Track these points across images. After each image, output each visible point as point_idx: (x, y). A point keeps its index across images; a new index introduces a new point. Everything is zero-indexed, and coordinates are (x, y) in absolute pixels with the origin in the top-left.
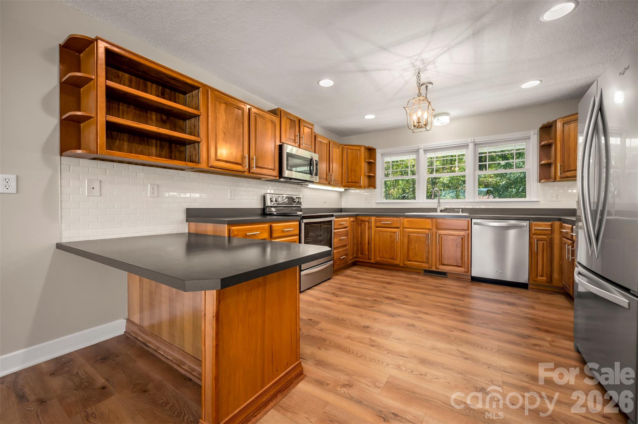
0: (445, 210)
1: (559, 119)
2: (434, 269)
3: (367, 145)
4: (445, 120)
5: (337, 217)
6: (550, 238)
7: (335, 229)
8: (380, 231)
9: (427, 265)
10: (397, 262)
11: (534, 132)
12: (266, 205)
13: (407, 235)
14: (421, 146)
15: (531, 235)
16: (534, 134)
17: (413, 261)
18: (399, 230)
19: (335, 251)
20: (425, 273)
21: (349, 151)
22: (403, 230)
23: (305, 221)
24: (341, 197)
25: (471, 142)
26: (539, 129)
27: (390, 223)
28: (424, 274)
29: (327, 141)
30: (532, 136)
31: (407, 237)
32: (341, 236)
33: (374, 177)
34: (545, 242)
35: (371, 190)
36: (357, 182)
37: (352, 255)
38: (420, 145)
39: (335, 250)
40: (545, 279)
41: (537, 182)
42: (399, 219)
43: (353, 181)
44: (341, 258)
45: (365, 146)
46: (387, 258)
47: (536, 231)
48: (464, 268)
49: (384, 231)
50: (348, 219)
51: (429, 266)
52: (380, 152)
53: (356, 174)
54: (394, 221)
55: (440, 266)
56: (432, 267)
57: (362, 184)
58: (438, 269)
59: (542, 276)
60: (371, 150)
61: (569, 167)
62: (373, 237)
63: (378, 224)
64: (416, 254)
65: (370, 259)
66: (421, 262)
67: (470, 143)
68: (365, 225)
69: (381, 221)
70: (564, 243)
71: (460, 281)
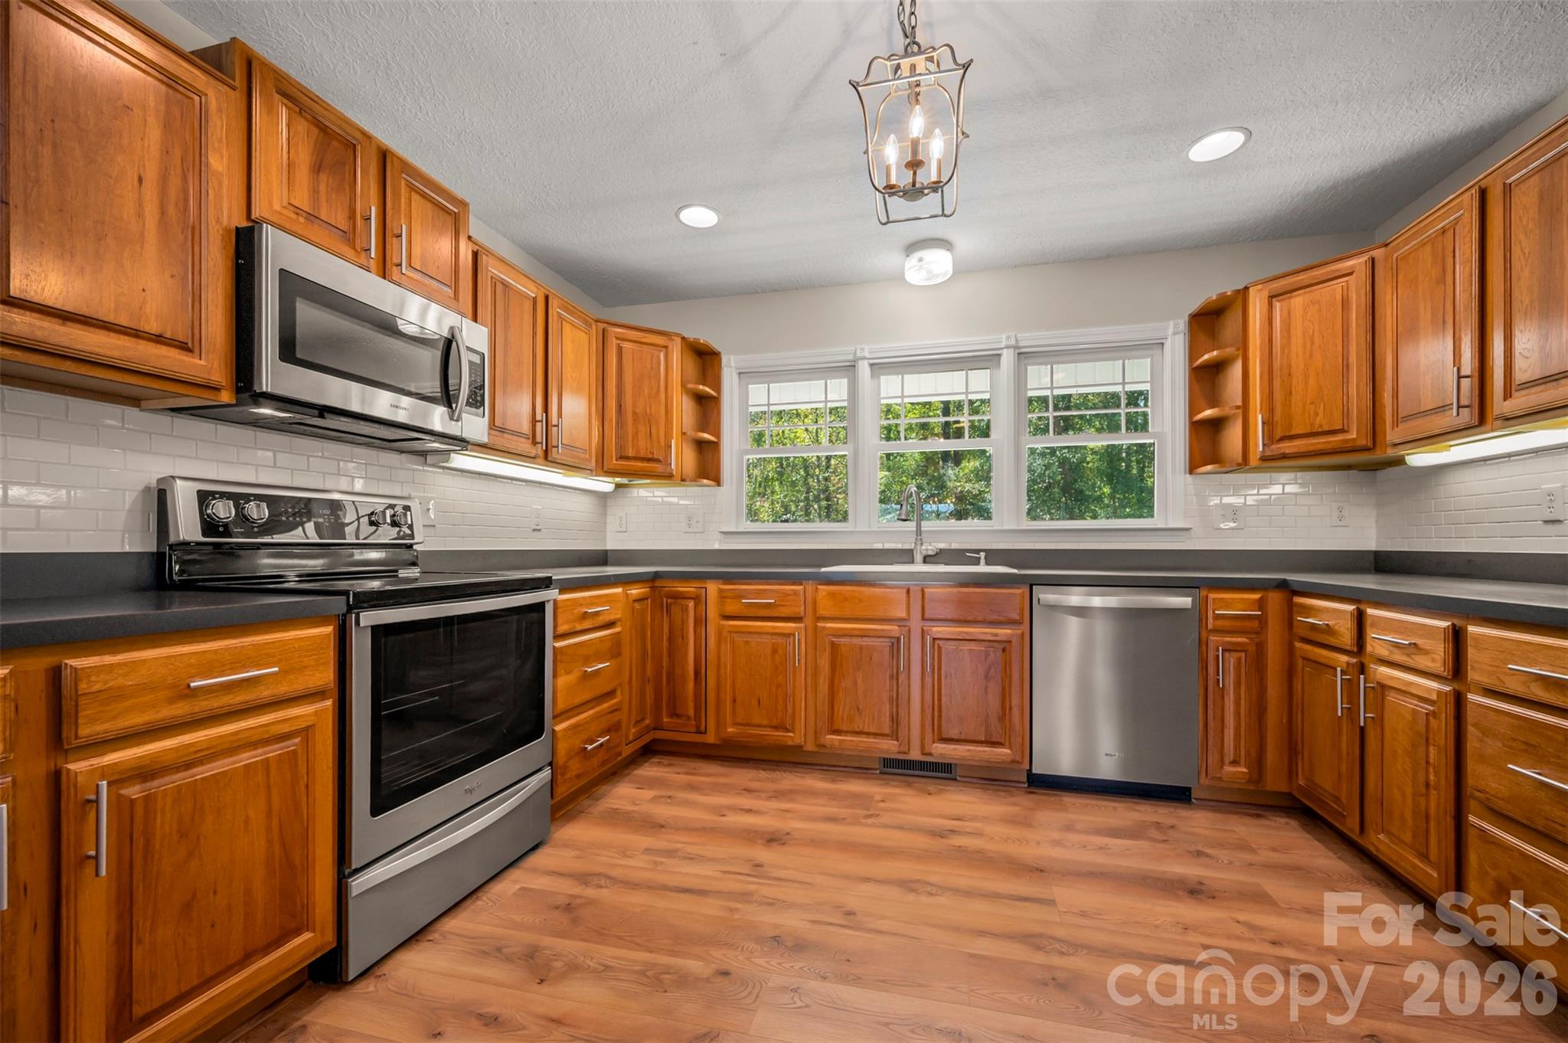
0: (937, 554)
1: (1256, 284)
2: (915, 755)
3: (691, 335)
4: (938, 264)
5: (567, 586)
6: (1257, 644)
7: (558, 637)
8: (736, 632)
9: (896, 742)
10: (793, 738)
11: (1176, 325)
12: (172, 539)
13: (827, 640)
14: (862, 349)
15: (1204, 634)
16: (1175, 334)
17: (846, 733)
18: (802, 625)
19: (558, 728)
20: (886, 770)
21: (626, 345)
22: (816, 627)
23: (371, 617)
24: (605, 514)
25: (1007, 347)
26: (1187, 319)
27: (773, 601)
28: (881, 773)
29: (535, 290)
30: (1169, 338)
31: (828, 648)
32: (587, 661)
33: (715, 446)
34: (1243, 654)
35: (705, 488)
36: (658, 461)
37: (637, 722)
38: (858, 347)
39: (556, 724)
40: (1245, 770)
41: (1185, 473)
42: (800, 588)
43: (642, 454)
44: (590, 747)
45: (683, 338)
46: (759, 726)
47: (1220, 623)
48: (1010, 748)
49: (751, 633)
50: (619, 590)
51: (900, 745)
52: (733, 364)
53: (654, 431)
54: (786, 594)
55: (935, 745)
56: (909, 750)
57: (673, 467)
58: (930, 754)
59: (1235, 763)
60: (703, 357)
61: (1290, 426)
62: (711, 656)
63: (731, 608)
64: (858, 709)
65: (703, 730)
66: (875, 735)
67: (1005, 351)
68: (685, 609)
69: (740, 596)
70: (1304, 658)
71: (998, 790)
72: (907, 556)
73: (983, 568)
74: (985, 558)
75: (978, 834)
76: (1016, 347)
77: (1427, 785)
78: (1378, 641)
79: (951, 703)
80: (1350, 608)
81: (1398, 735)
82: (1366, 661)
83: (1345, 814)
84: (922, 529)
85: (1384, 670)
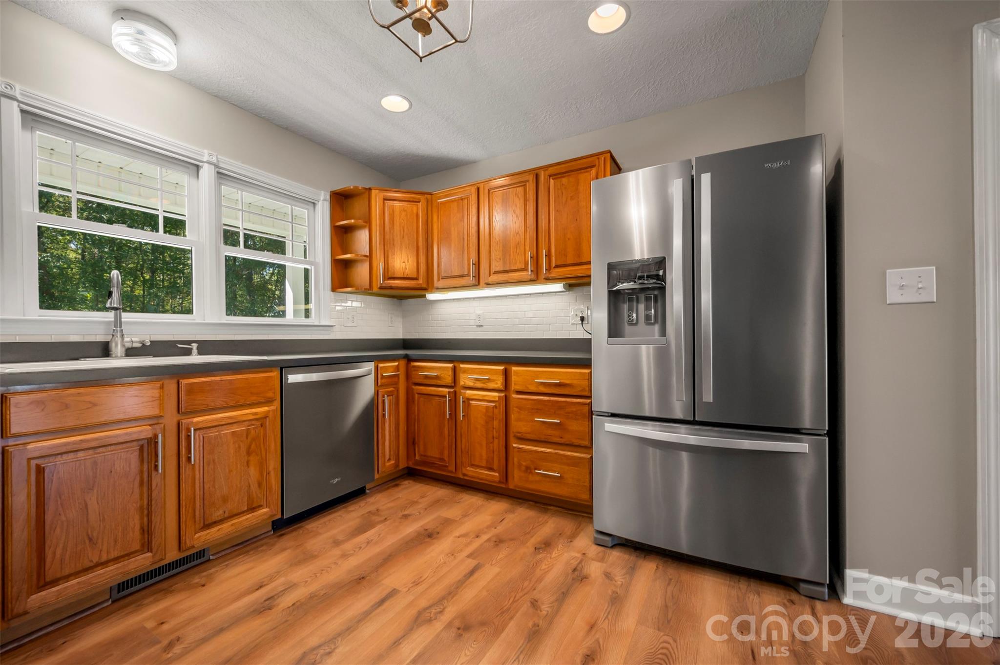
1: (377, 189)
6: (397, 390)
9: (147, 555)
11: (323, 194)
15: (377, 389)
16: (324, 200)
20: (120, 595)
25: (209, 163)
26: (329, 194)
30: (321, 202)
34: (392, 397)
40: (393, 462)
41: (330, 291)
47: (383, 381)
48: (268, 506)
51: (155, 555)
55: (193, 537)
56: (165, 555)
58: (191, 548)
59: (390, 460)
66: (117, 559)
67: (205, 165)
70: (418, 394)
71: (257, 547)
72: (105, 350)
73: (195, 359)
74: (198, 348)
75: (292, 586)
76: (216, 166)
77: (493, 438)
78: (465, 379)
79: (214, 487)
80: (451, 365)
81: (478, 420)
82: (457, 389)
83: (447, 465)
84: (122, 320)
85: (469, 392)
